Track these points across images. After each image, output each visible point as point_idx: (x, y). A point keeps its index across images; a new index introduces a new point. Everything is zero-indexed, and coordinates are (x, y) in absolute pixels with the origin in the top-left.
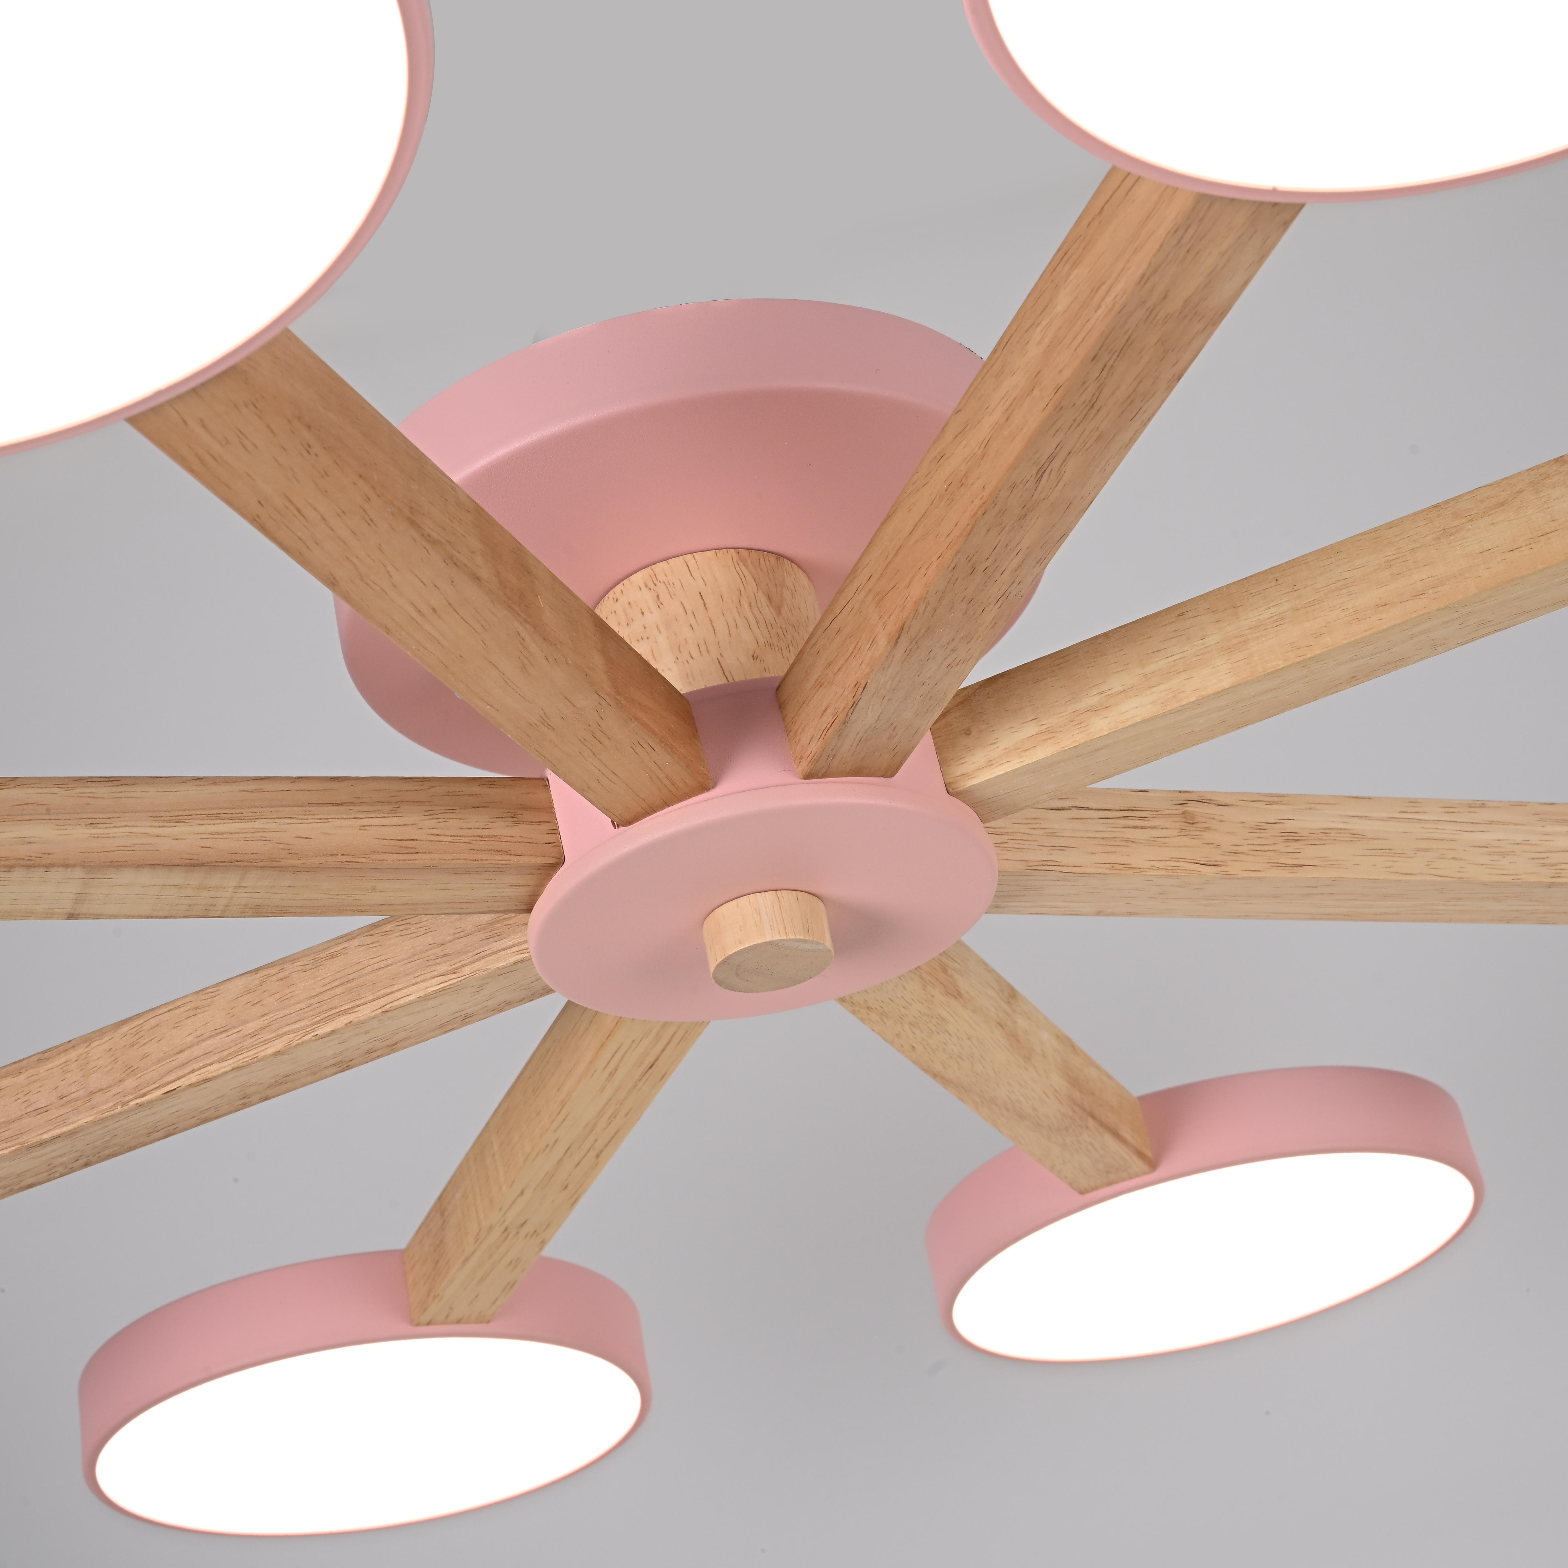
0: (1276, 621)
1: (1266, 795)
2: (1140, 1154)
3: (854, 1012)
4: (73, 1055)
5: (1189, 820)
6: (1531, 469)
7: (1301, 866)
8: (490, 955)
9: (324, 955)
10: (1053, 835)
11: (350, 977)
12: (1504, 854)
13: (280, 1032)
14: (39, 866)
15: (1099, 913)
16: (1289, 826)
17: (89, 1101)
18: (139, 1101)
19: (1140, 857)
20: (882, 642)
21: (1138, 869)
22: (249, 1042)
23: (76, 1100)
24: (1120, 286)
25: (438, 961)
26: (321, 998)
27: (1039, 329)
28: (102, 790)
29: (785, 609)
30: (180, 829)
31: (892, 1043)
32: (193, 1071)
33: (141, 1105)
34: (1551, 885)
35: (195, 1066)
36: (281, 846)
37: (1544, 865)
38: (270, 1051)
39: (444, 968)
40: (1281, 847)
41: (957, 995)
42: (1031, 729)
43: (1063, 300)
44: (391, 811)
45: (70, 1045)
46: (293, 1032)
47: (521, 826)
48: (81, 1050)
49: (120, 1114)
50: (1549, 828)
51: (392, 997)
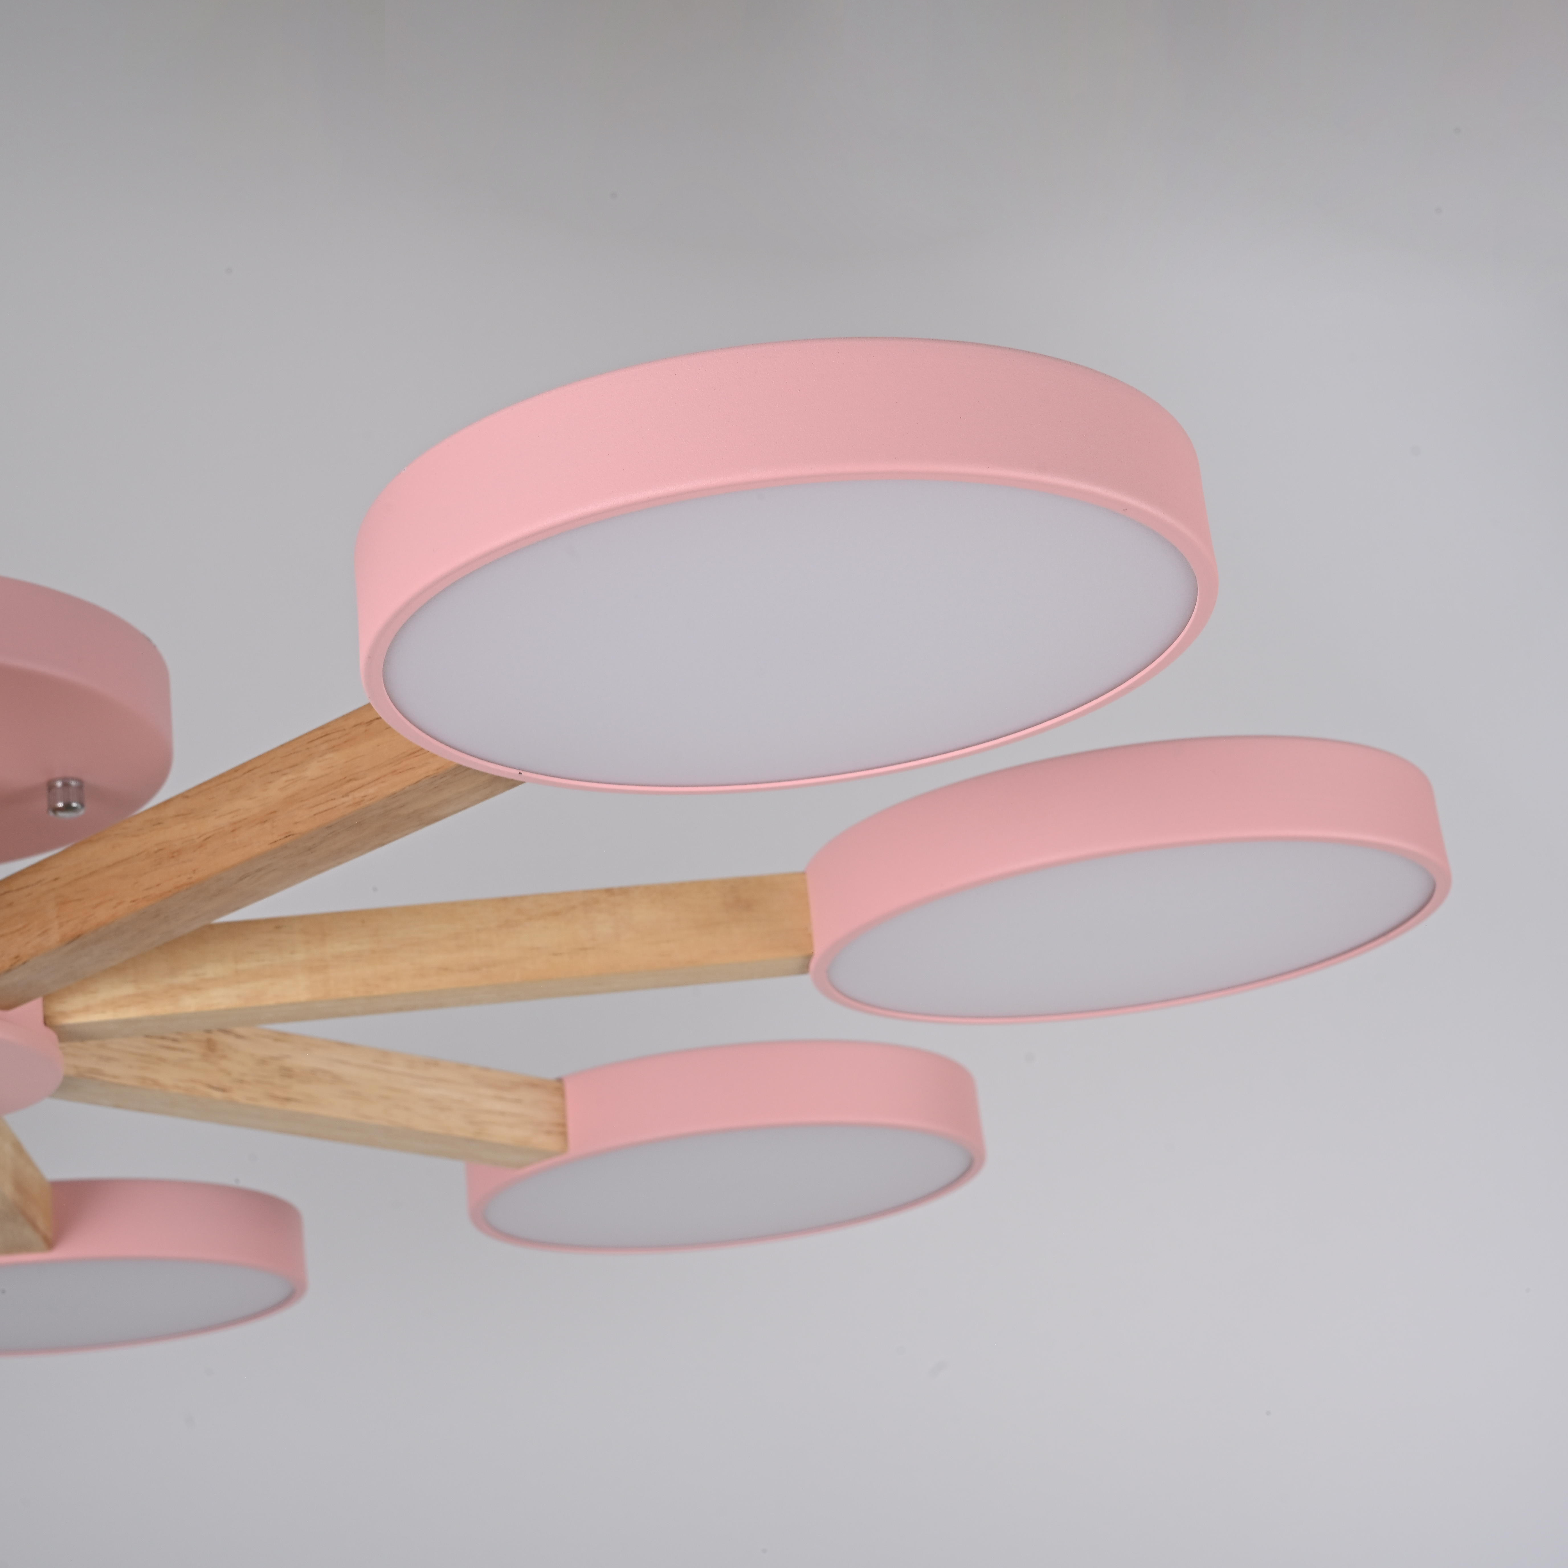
0: (356, 956)
2: (45, 1239)
5: (211, 1046)
7: (288, 1099)
12: (443, 1109)
15: (115, 1106)
16: (287, 1063)
19: (167, 1076)
20: (54, 938)
24: (371, 791)
27: (284, 778)
34: (472, 1141)
37: (471, 1122)
40: (277, 1081)
42: (128, 989)
43: (314, 770)
50: (481, 1091)
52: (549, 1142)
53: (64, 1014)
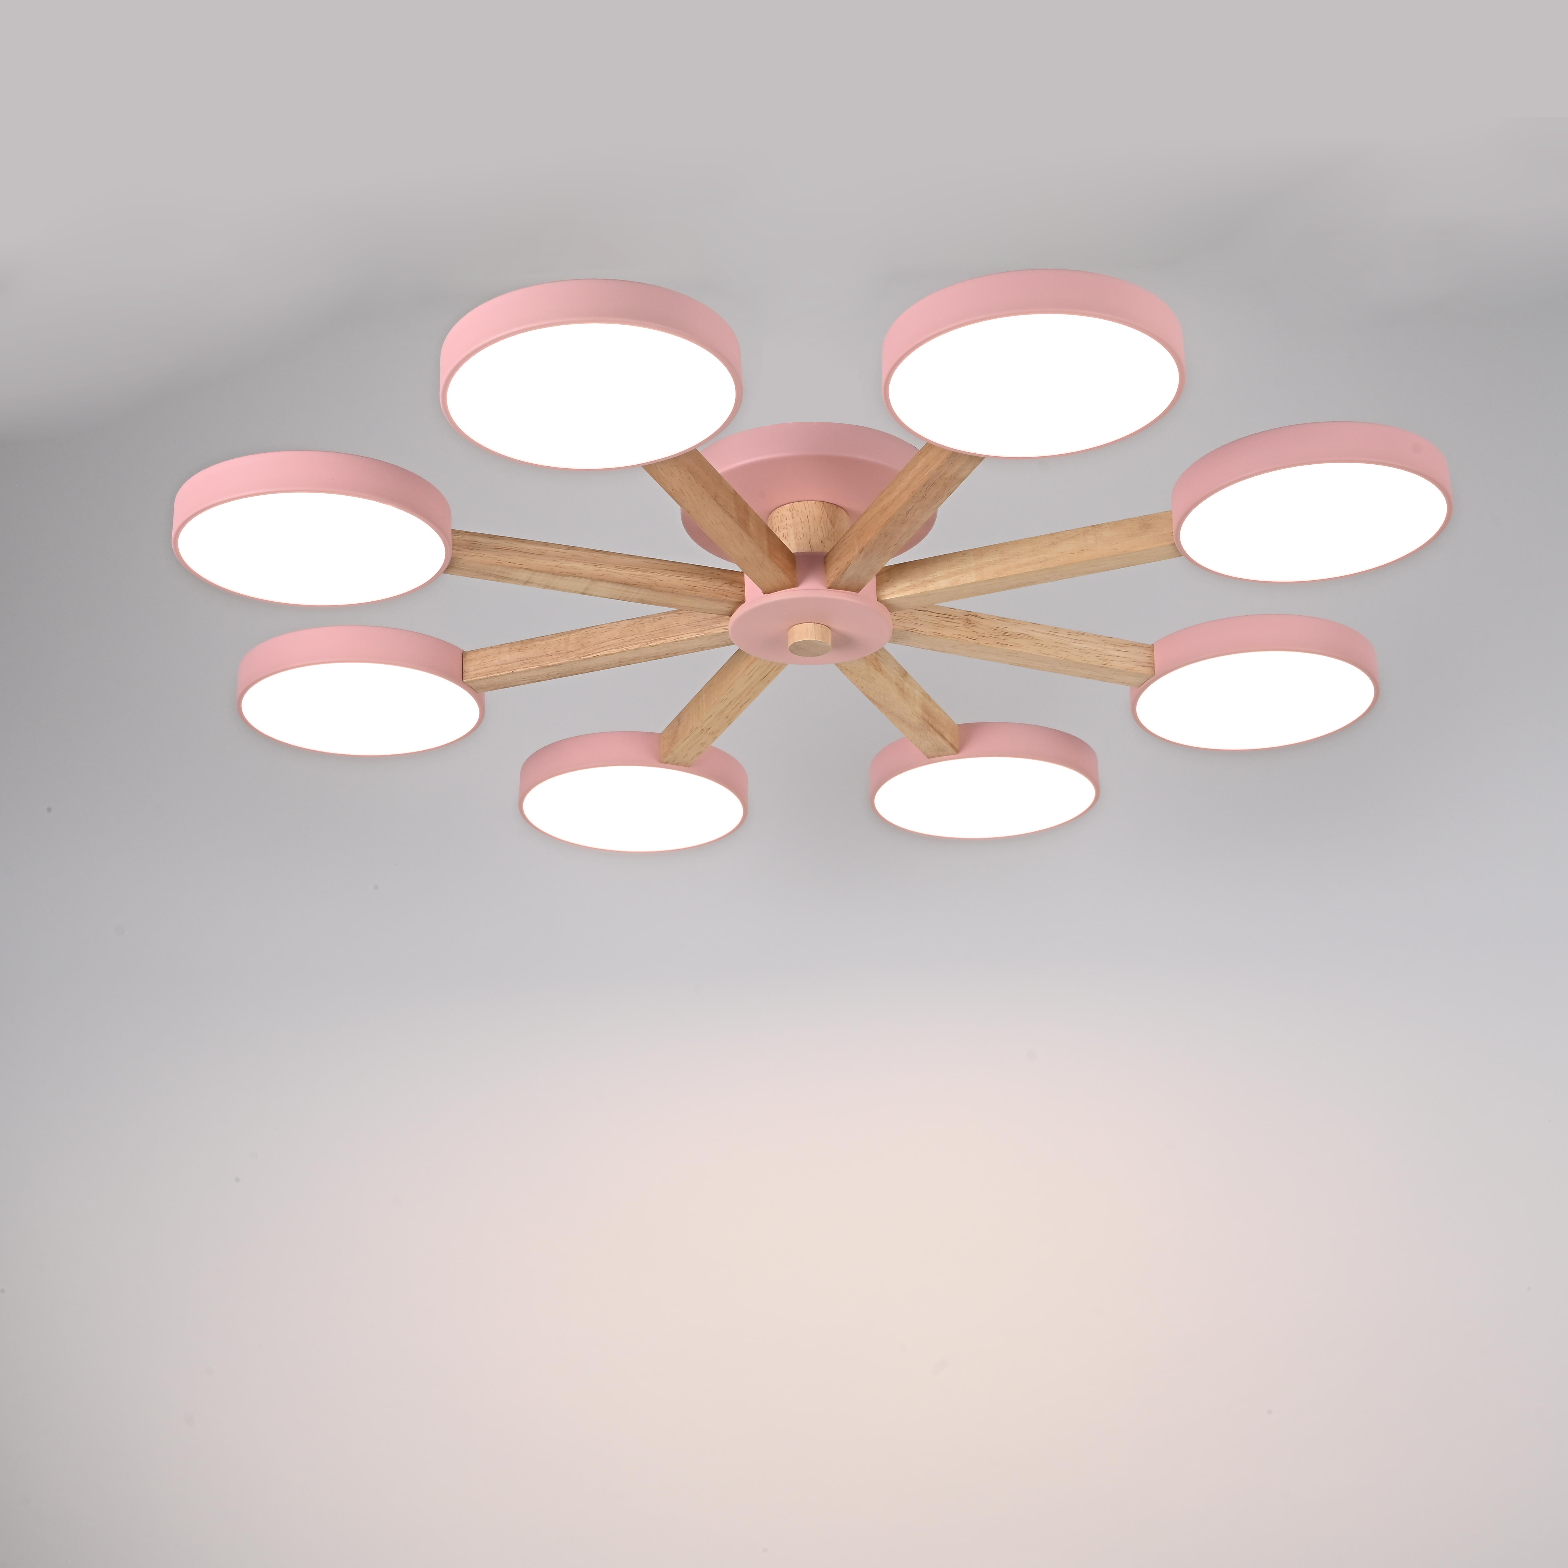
0: (993, 562)
1: (1000, 617)
2: (952, 746)
3: (841, 670)
4: (563, 637)
5: (969, 622)
7: (1006, 645)
8: (715, 628)
9: (657, 618)
10: (917, 619)
11: (665, 627)
12: (1086, 653)
13: (638, 642)
14: (577, 577)
15: (931, 649)
16: (1006, 630)
17: (567, 654)
18: (585, 657)
19: (947, 632)
20: (857, 551)
21: (947, 637)
22: (626, 643)
23: (562, 653)
25: (697, 627)
26: (654, 632)
29: (836, 526)
30: (623, 572)
31: (854, 684)
32: (606, 650)
33: (585, 659)
34: (1102, 667)
36: (654, 582)
37: (1101, 659)
38: (633, 648)
39: (698, 630)
40: (1001, 637)
41: (880, 670)
42: (907, 584)
43: (919, 466)
44: (691, 576)
45: (563, 634)
46: (643, 643)
47: (733, 588)
48: (566, 636)
49: (577, 661)
50: (1107, 647)
51: (679, 636)
52: (1147, 671)
53: (884, 596)
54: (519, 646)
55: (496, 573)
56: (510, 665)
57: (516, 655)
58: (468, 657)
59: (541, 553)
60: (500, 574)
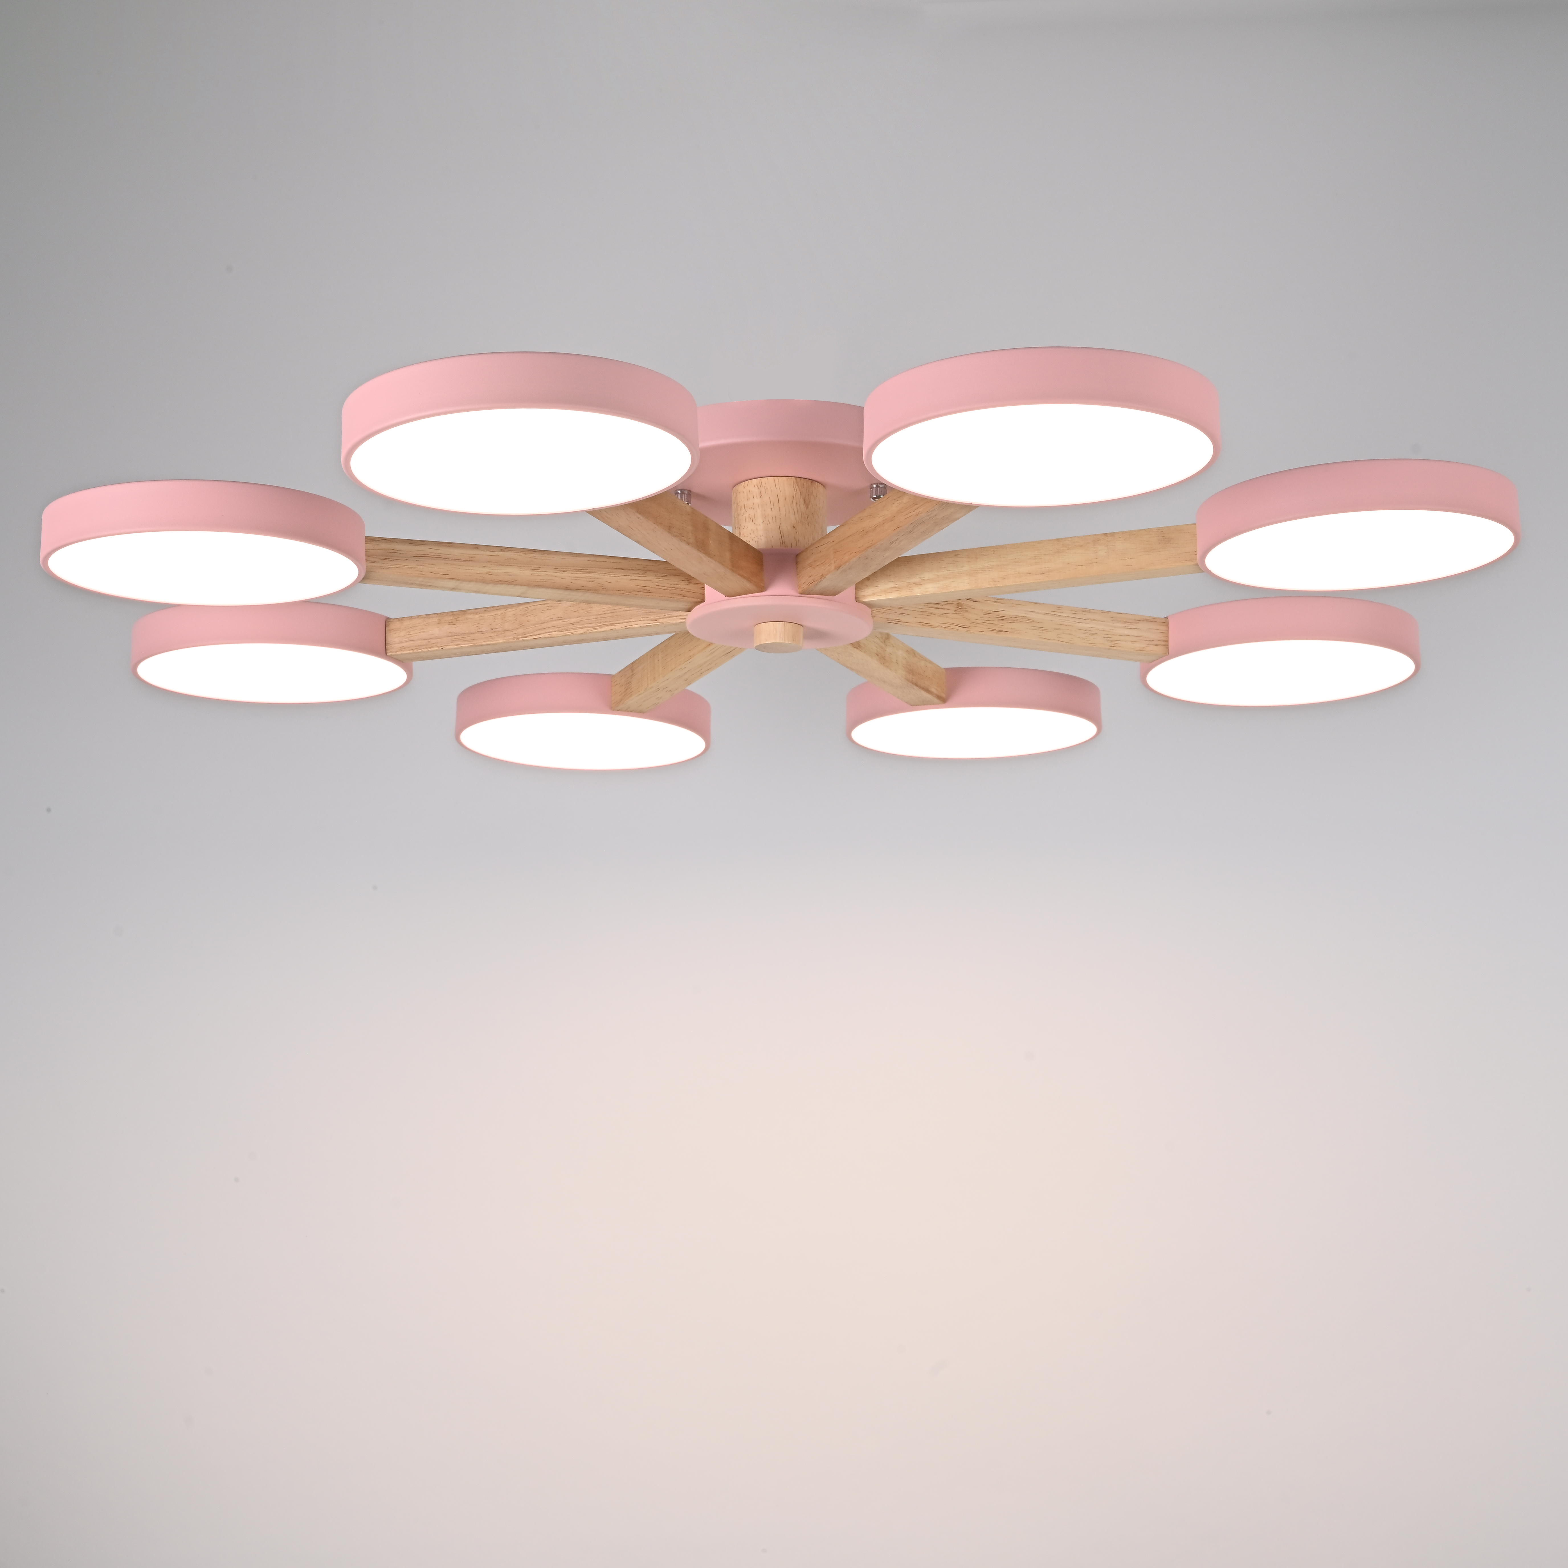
0: (990, 568)
2: (935, 695)
4: (499, 612)
5: (960, 607)
6: (1095, 535)
7: (1002, 631)
8: (671, 617)
11: (615, 611)
12: (1092, 634)
13: (583, 626)
14: (512, 584)
15: (917, 636)
16: (1002, 613)
17: (504, 633)
18: (523, 638)
19: (935, 621)
20: (833, 567)
21: (933, 626)
22: (571, 626)
23: (498, 632)
25: (650, 614)
26: (602, 616)
28: (537, 555)
29: (810, 507)
30: (564, 574)
32: (547, 632)
33: (524, 640)
34: (1110, 648)
35: (548, 631)
36: (600, 585)
37: (1108, 641)
38: (579, 632)
39: (652, 617)
40: (996, 622)
42: (891, 585)
44: (643, 574)
46: (589, 627)
47: (691, 585)
48: (502, 611)
49: (515, 641)
50: (1116, 624)
51: (630, 624)
52: (1160, 650)
53: (864, 597)
54: (449, 618)
55: (418, 583)
56: (439, 640)
57: (447, 629)
58: (392, 626)
59: (470, 559)
60: (423, 583)
